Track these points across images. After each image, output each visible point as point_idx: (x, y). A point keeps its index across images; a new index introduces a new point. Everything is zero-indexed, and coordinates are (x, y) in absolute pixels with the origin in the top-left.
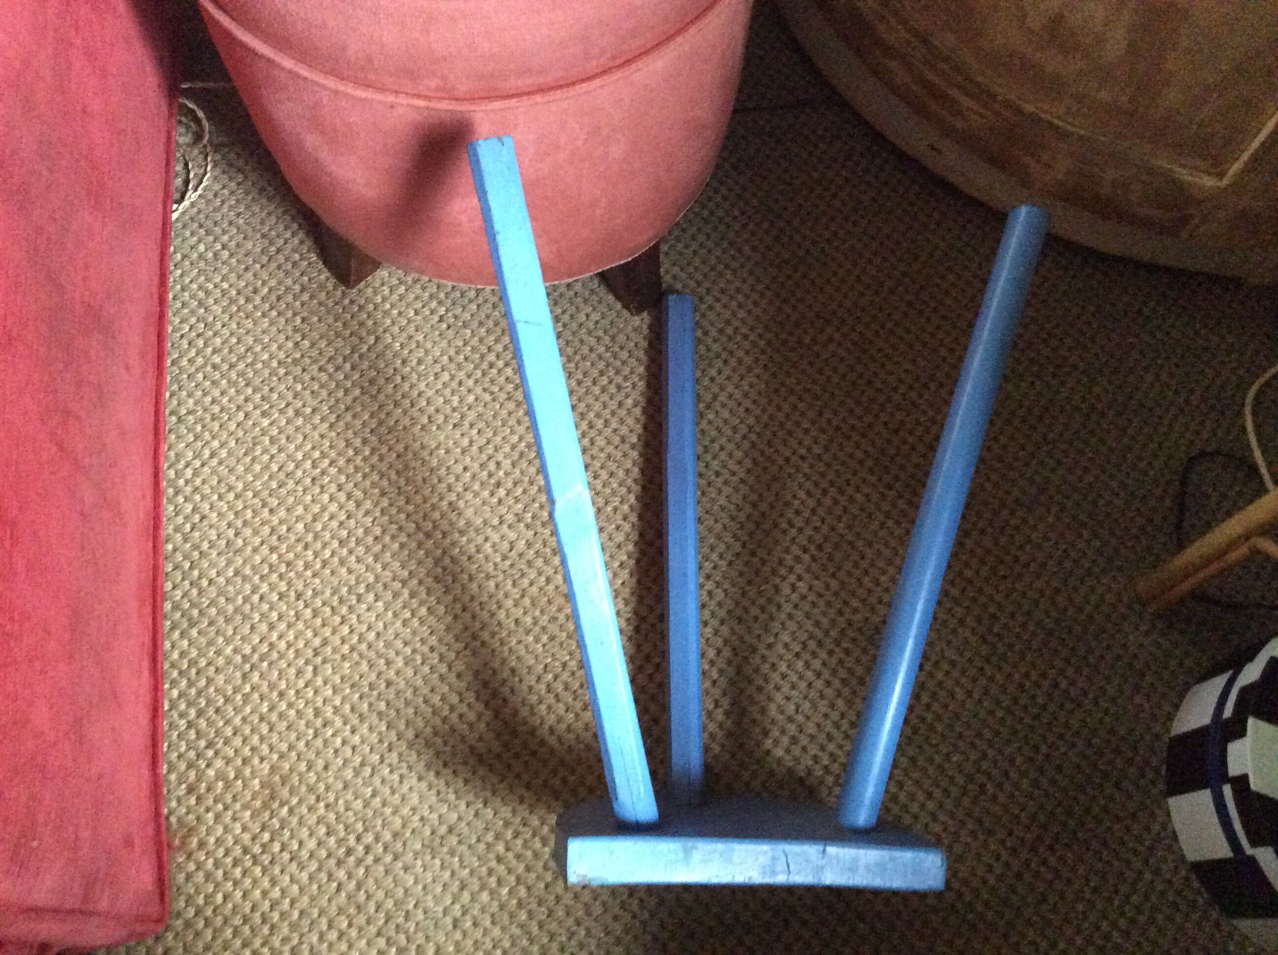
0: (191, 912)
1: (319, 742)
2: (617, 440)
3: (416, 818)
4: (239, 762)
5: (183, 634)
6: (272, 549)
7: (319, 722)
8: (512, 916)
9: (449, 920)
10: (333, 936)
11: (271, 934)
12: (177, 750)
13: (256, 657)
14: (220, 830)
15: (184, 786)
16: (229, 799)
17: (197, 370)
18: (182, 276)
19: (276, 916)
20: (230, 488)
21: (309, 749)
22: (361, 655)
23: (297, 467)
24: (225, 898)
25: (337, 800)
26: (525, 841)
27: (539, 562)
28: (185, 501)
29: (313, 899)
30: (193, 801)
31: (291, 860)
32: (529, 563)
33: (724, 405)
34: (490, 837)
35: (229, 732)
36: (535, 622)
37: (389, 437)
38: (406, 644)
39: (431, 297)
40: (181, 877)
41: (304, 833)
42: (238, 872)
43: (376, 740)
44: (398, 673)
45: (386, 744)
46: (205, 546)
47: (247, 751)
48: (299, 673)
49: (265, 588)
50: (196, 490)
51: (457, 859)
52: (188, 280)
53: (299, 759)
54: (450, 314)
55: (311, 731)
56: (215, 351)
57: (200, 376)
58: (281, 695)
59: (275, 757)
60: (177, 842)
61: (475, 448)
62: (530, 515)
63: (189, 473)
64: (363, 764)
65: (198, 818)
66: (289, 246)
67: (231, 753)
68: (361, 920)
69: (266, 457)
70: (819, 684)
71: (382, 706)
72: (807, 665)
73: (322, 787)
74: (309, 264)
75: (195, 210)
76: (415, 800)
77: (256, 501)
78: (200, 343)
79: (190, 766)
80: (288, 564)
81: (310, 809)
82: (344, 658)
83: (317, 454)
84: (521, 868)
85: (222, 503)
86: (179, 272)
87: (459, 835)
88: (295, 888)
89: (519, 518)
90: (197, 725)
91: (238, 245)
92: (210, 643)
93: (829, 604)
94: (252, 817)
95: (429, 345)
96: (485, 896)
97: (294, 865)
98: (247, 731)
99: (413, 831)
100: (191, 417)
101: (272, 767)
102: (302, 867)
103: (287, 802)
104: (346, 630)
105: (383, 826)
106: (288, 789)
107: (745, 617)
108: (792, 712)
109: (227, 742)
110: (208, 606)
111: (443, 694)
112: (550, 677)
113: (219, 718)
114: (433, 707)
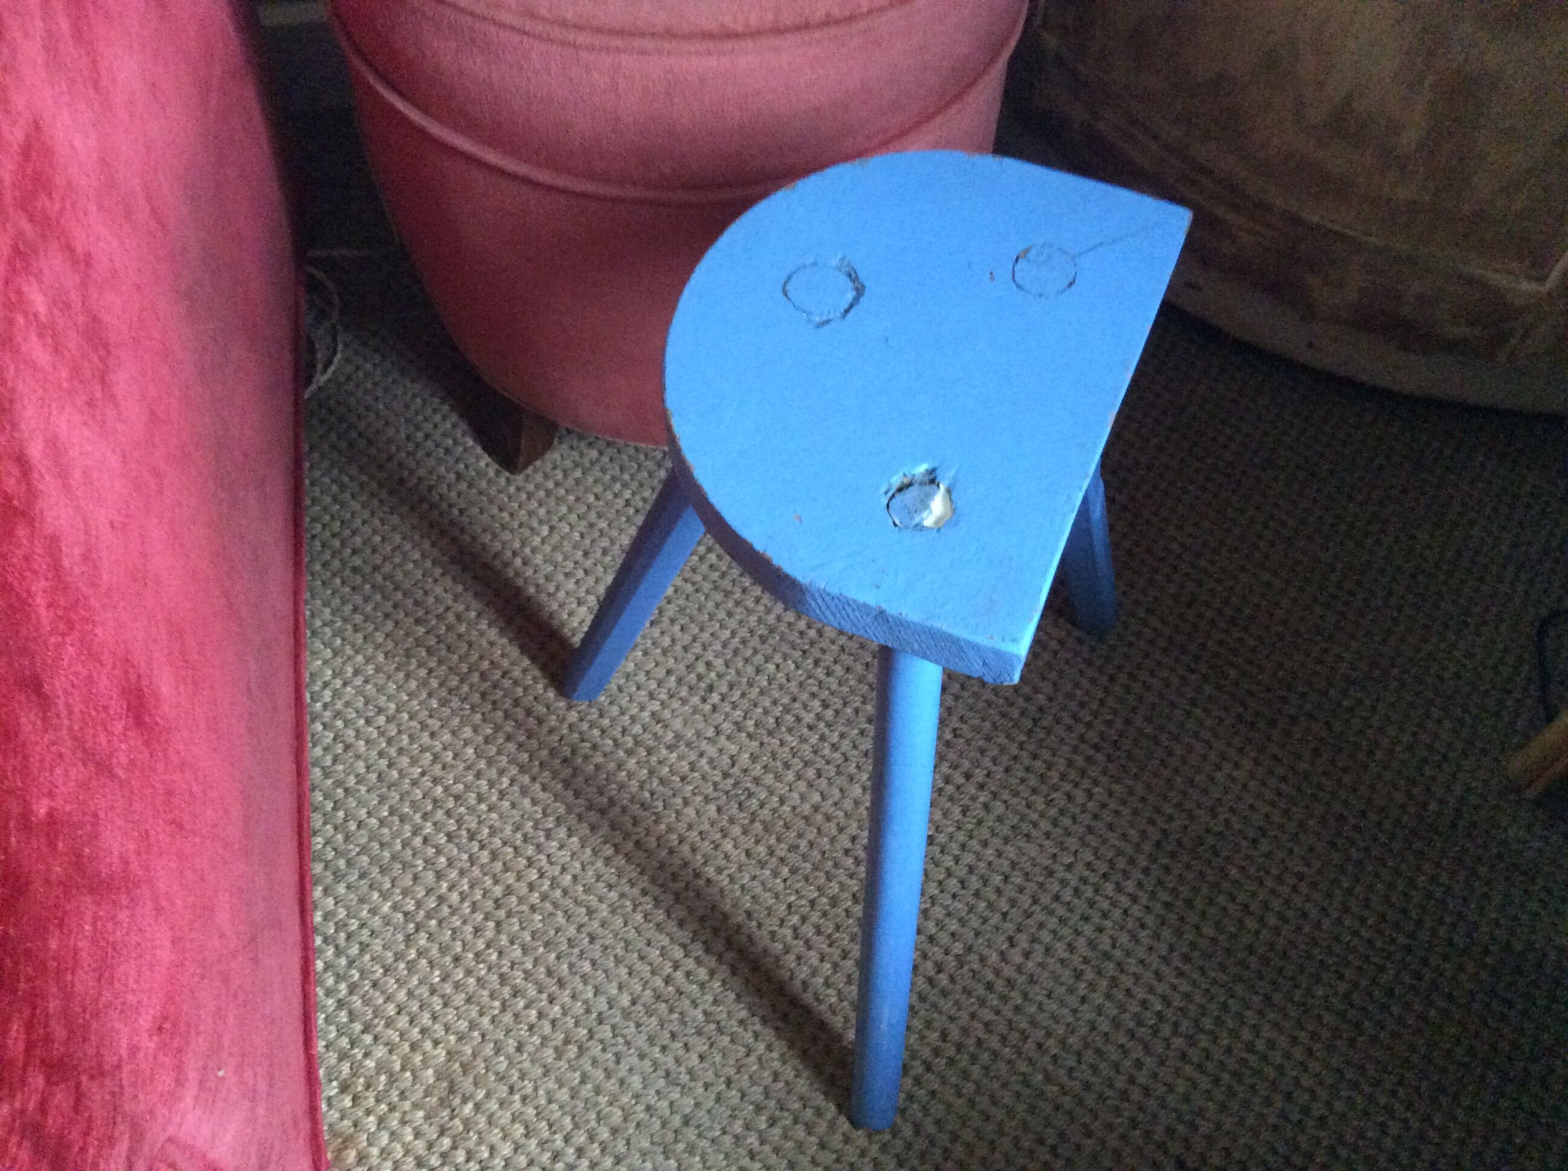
1: (508, 1018)
3: (640, 1108)
4: (406, 1047)
6: (436, 781)
7: (507, 990)
13: (421, 914)
14: (385, 1139)
15: (335, 1084)
16: (395, 1096)
17: (334, 575)
20: (380, 710)
21: (496, 1027)
22: (555, 905)
23: (462, 681)
25: (536, 1089)
26: (785, 1129)
27: (769, 779)
28: (325, 728)
30: (347, 1102)
32: (757, 781)
34: (738, 1127)
35: (391, 1010)
36: (771, 852)
38: (610, 887)
39: (614, 479)
41: (495, 1136)
43: (582, 1011)
44: (603, 924)
45: (594, 1015)
46: (351, 781)
47: (415, 1034)
48: (477, 931)
49: (428, 828)
50: (337, 714)
51: (697, 1159)
53: (483, 1040)
54: (638, 498)
55: (497, 1004)
57: (337, 581)
58: (457, 959)
59: (452, 1038)
60: (330, 1155)
61: (678, 648)
62: (752, 722)
63: (327, 695)
64: (567, 1042)
65: (355, 1125)
66: (440, 431)
67: (395, 1037)
69: (423, 671)
70: (1136, 911)
71: (587, 967)
72: (1119, 889)
73: (515, 1074)
74: (465, 450)
76: (636, 1082)
77: (414, 724)
78: (336, 543)
79: (342, 1057)
80: (457, 798)
81: (502, 1104)
82: (533, 909)
83: (486, 664)
85: (370, 729)
87: (698, 1127)
89: (739, 726)
90: (349, 1003)
92: (362, 900)
93: (1135, 812)
94: (427, 1118)
95: (615, 533)
98: (415, 1009)
99: (638, 1125)
100: (327, 630)
101: (449, 1053)
103: (471, 1097)
104: (534, 875)
105: (599, 1119)
106: (471, 1079)
107: (1034, 833)
108: (1108, 948)
109: (389, 1023)
110: (358, 854)
111: (663, 948)
112: (795, 919)
113: (378, 994)
114: (651, 964)
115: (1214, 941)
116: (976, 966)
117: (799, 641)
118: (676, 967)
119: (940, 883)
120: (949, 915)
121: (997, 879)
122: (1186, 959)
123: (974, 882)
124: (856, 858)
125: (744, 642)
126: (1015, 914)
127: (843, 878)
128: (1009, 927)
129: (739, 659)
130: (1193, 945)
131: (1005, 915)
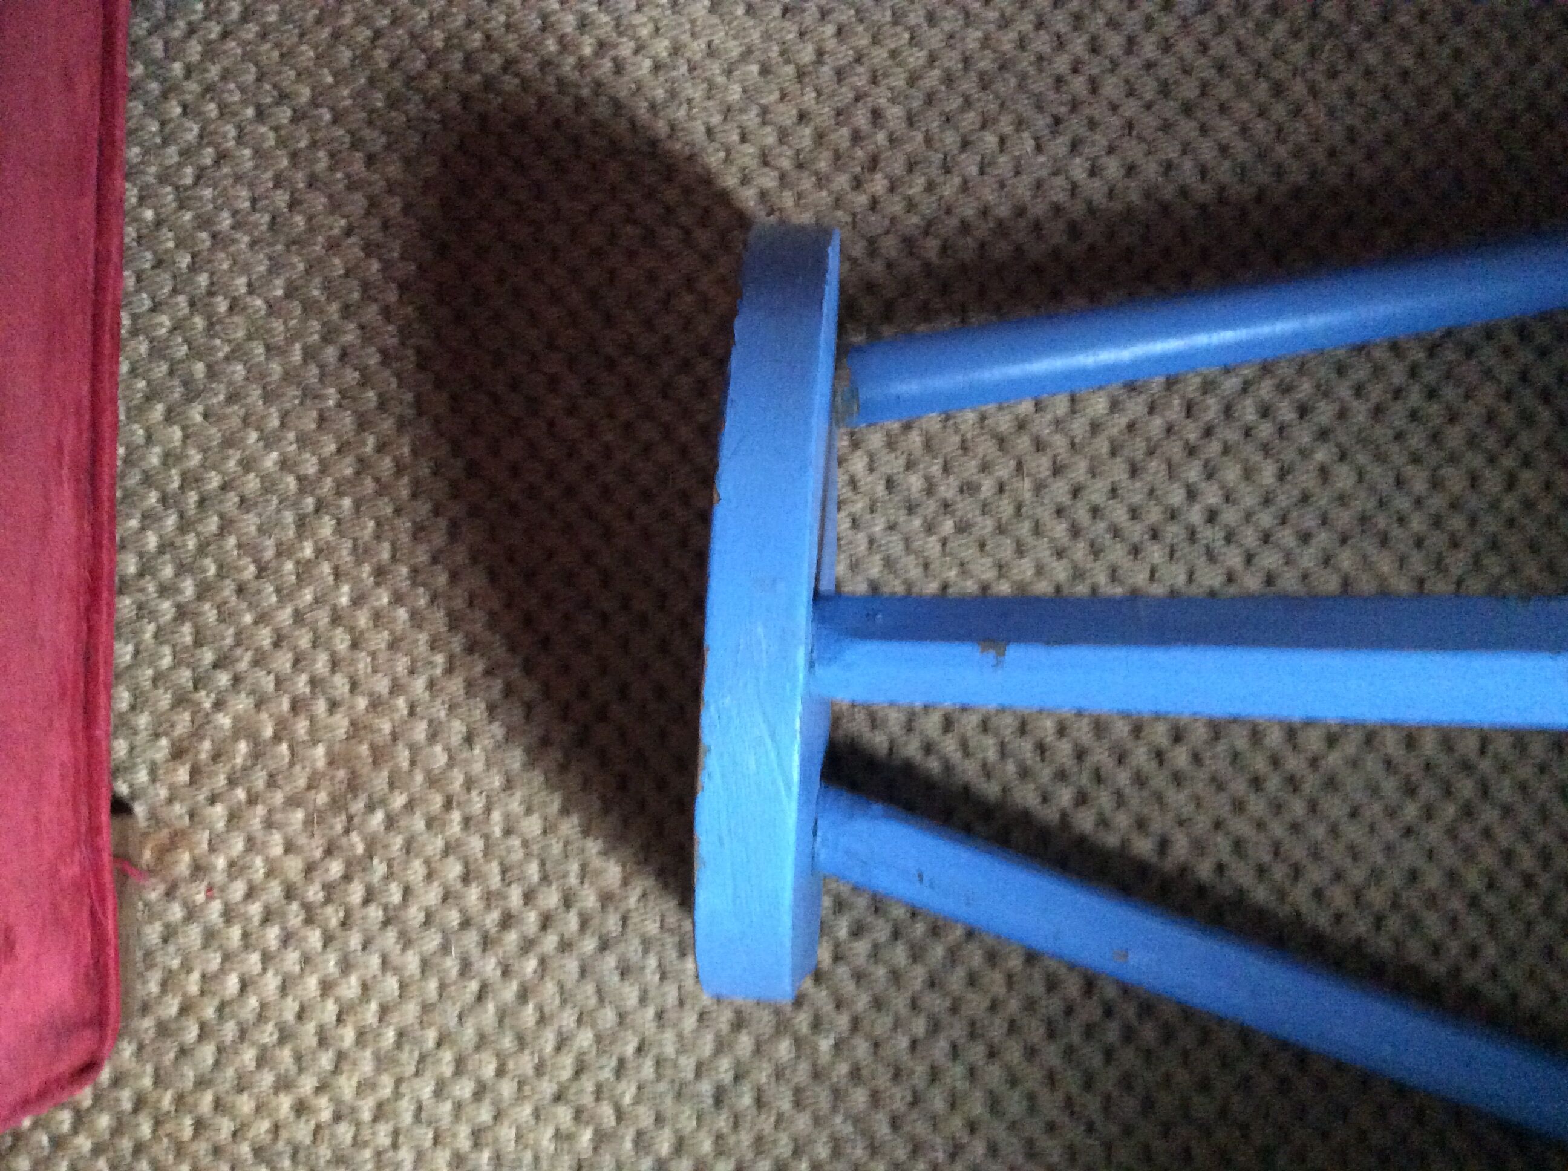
0: (171, 1007)
2: (1149, 88)
4: (284, 704)
5: (170, 417)
8: (837, 1095)
9: (706, 1087)
10: (464, 1089)
11: (337, 1070)
12: (152, 662)
13: (328, 483)
14: (238, 845)
15: (164, 742)
16: (259, 779)
19: (348, 1035)
20: (283, 97)
21: (433, 697)
22: (550, 510)
23: (430, 65)
24: (245, 985)
25: (488, 810)
26: (877, 946)
28: (185, 113)
29: (426, 1008)
30: (182, 774)
31: (386, 923)
33: (1404, 35)
35: (265, 637)
36: (930, 489)
37: (638, 19)
40: (153, 933)
41: (416, 870)
42: (273, 934)
44: (626, 558)
46: (225, 221)
47: (301, 684)
48: (419, 530)
49: (351, 333)
50: (209, 90)
53: (412, 712)
55: (440, 658)
58: (379, 572)
59: (362, 703)
60: (147, 855)
61: (826, 71)
63: (194, 49)
65: (193, 814)
67: (268, 683)
68: (525, 1064)
69: (363, 34)
73: (458, 779)
77: (339, 132)
79: (180, 701)
81: (431, 822)
84: (862, 1002)
85: (263, 129)
88: (392, 984)
90: (198, 614)
92: (229, 442)
94: (308, 822)
96: (784, 1049)
97: (391, 934)
98: (304, 642)
101: (353, 724)
102: (406, 941)
103: (383, 802)
104: (520, 450)
106: (385, 774)
107: (1396, 531)
109: (259, 661)
110: (227, 359)
113: (243, 606)
117: (1052, 95)
125: (949, 79)
129: (933, 113)
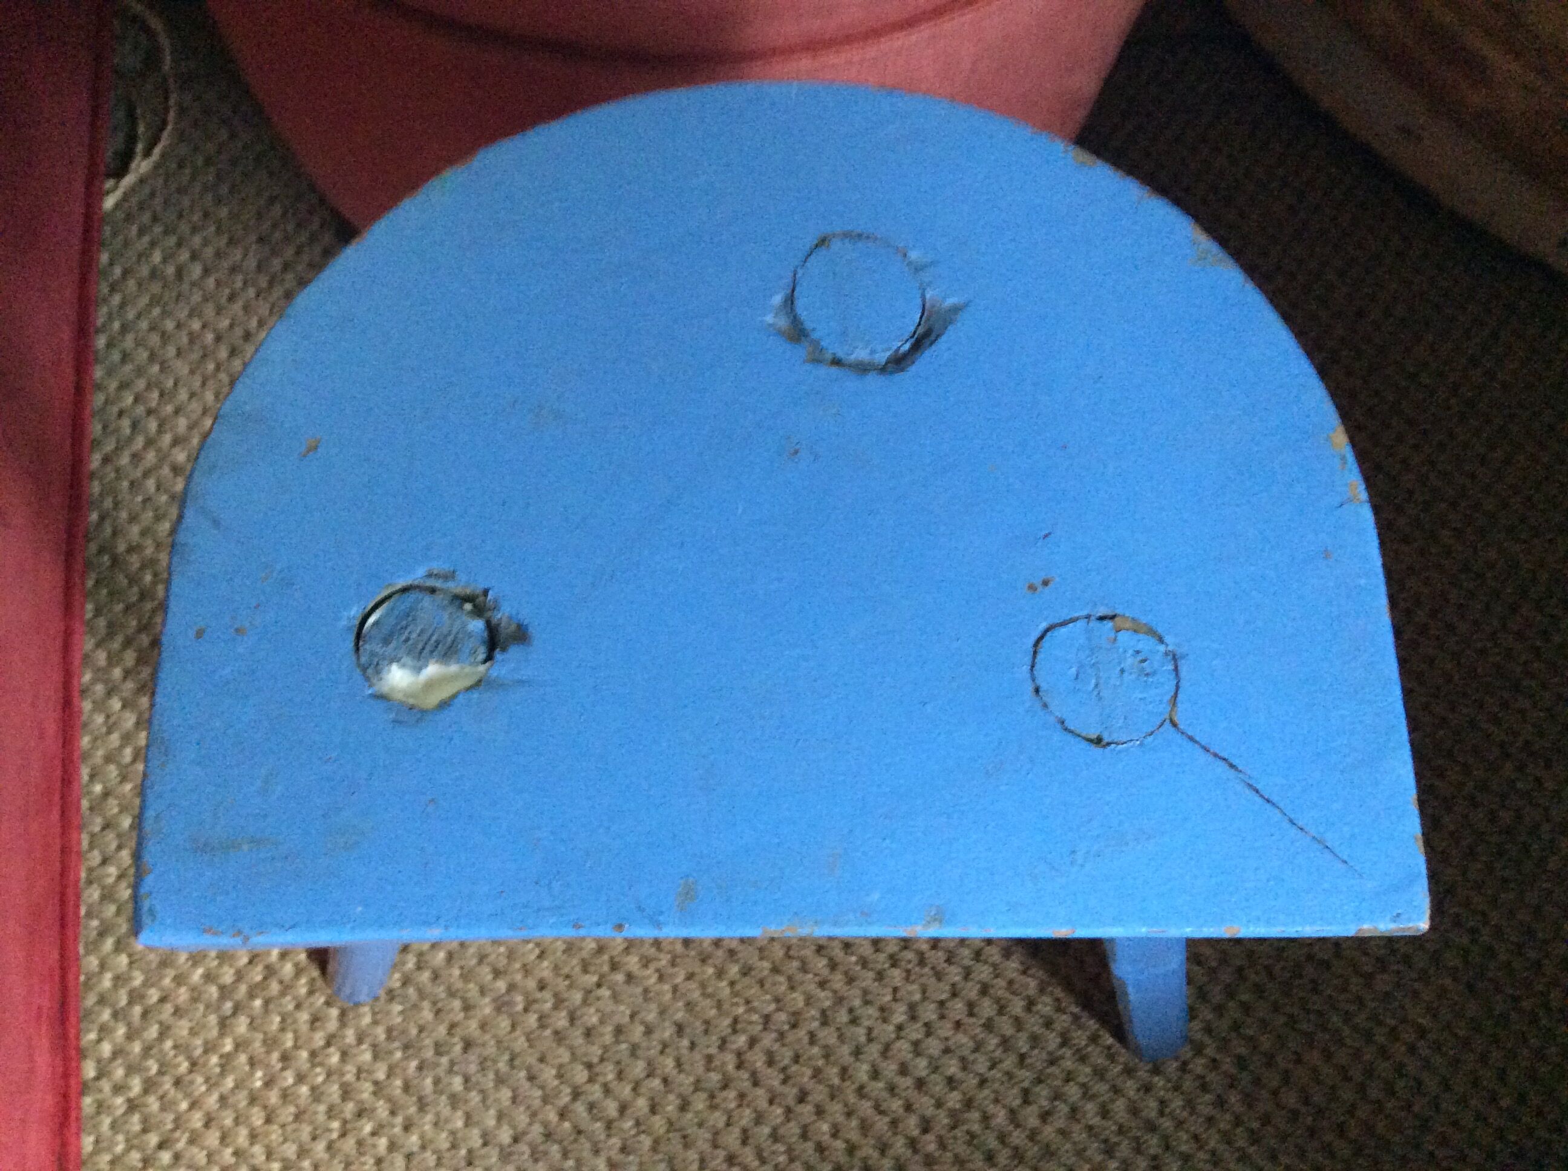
1: (349, 1145)
5: (118, 948)
7: (350, 1107)
12: (109, 1149)
13: (243, 989)
17: (146, 474)
18: (123, 305)
21: (333, 1157)
22: (422, 994)
28: (124, 707)
35: (197, 1120)
38: (497, 973)
43: (447, 1145)
44: (483, 1026)
45: (463, 1152)
47: (228, 1156)
48: (316, 1020)
52: (131, 315)
55: (336, 1125)
56: (176, 442)
57: (151, 484)
58: (285, 1058)
66: (305, 258)
67: (201, 1158)
70: (1198, 1065)
71: (457, 1083)
75: (147, 190)
78: (153, 425)
82: (392, 995)
86: (116, 299)
90: (143, 1106)
91: (218, 254)
92: (164, 964)
98: (228, 1122)
100: (134, 558)
108: (1153, 1114)
109: (194, 1140)
111: (561, 1066)
112: (742, 1040)
113: (180, 1096)
114: (542, 1088)
115: (1295, 1115)
116: (976, 1128)
118: (576, 1095)
119: (942, 1003)
120: (947, 1051)
121: (1017, 1006)
122: (1255, 1138)
123: (987, 1008)
124: (831, 959)
126: (1037, 1058)
127: (812, 988)
128: (1026, 1076)
130: (1266, 1120)
131: (1022, 1057)
